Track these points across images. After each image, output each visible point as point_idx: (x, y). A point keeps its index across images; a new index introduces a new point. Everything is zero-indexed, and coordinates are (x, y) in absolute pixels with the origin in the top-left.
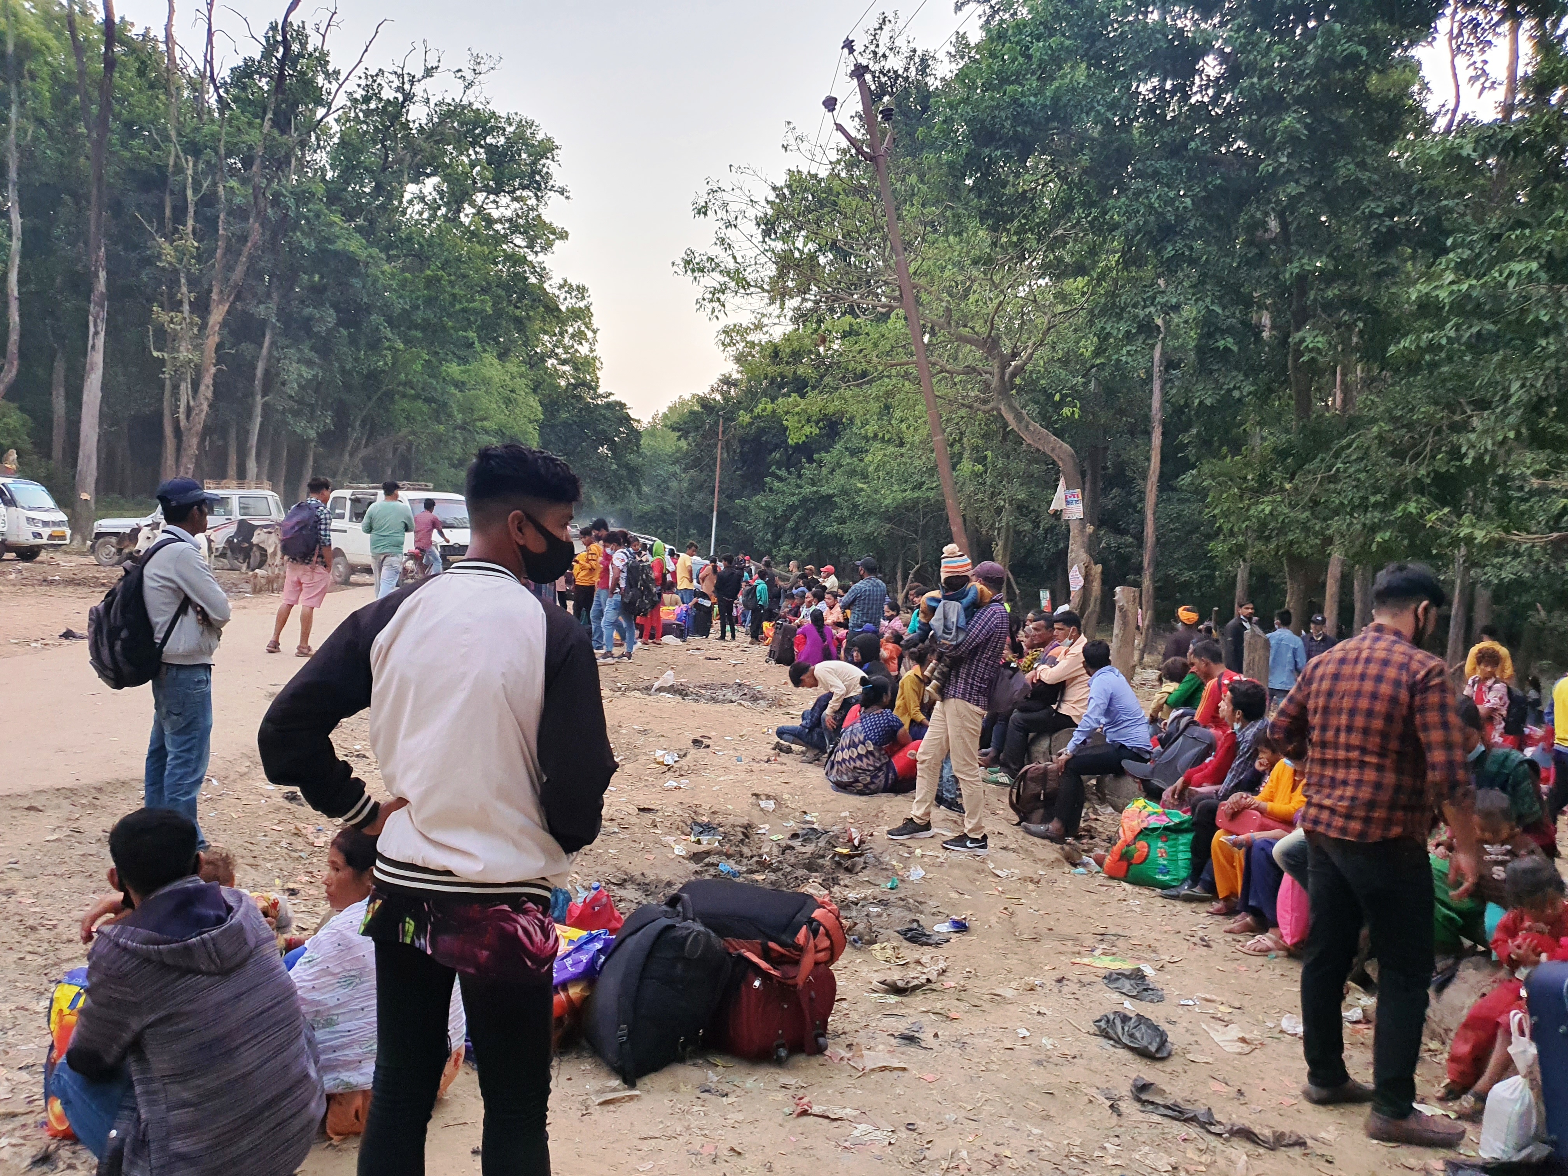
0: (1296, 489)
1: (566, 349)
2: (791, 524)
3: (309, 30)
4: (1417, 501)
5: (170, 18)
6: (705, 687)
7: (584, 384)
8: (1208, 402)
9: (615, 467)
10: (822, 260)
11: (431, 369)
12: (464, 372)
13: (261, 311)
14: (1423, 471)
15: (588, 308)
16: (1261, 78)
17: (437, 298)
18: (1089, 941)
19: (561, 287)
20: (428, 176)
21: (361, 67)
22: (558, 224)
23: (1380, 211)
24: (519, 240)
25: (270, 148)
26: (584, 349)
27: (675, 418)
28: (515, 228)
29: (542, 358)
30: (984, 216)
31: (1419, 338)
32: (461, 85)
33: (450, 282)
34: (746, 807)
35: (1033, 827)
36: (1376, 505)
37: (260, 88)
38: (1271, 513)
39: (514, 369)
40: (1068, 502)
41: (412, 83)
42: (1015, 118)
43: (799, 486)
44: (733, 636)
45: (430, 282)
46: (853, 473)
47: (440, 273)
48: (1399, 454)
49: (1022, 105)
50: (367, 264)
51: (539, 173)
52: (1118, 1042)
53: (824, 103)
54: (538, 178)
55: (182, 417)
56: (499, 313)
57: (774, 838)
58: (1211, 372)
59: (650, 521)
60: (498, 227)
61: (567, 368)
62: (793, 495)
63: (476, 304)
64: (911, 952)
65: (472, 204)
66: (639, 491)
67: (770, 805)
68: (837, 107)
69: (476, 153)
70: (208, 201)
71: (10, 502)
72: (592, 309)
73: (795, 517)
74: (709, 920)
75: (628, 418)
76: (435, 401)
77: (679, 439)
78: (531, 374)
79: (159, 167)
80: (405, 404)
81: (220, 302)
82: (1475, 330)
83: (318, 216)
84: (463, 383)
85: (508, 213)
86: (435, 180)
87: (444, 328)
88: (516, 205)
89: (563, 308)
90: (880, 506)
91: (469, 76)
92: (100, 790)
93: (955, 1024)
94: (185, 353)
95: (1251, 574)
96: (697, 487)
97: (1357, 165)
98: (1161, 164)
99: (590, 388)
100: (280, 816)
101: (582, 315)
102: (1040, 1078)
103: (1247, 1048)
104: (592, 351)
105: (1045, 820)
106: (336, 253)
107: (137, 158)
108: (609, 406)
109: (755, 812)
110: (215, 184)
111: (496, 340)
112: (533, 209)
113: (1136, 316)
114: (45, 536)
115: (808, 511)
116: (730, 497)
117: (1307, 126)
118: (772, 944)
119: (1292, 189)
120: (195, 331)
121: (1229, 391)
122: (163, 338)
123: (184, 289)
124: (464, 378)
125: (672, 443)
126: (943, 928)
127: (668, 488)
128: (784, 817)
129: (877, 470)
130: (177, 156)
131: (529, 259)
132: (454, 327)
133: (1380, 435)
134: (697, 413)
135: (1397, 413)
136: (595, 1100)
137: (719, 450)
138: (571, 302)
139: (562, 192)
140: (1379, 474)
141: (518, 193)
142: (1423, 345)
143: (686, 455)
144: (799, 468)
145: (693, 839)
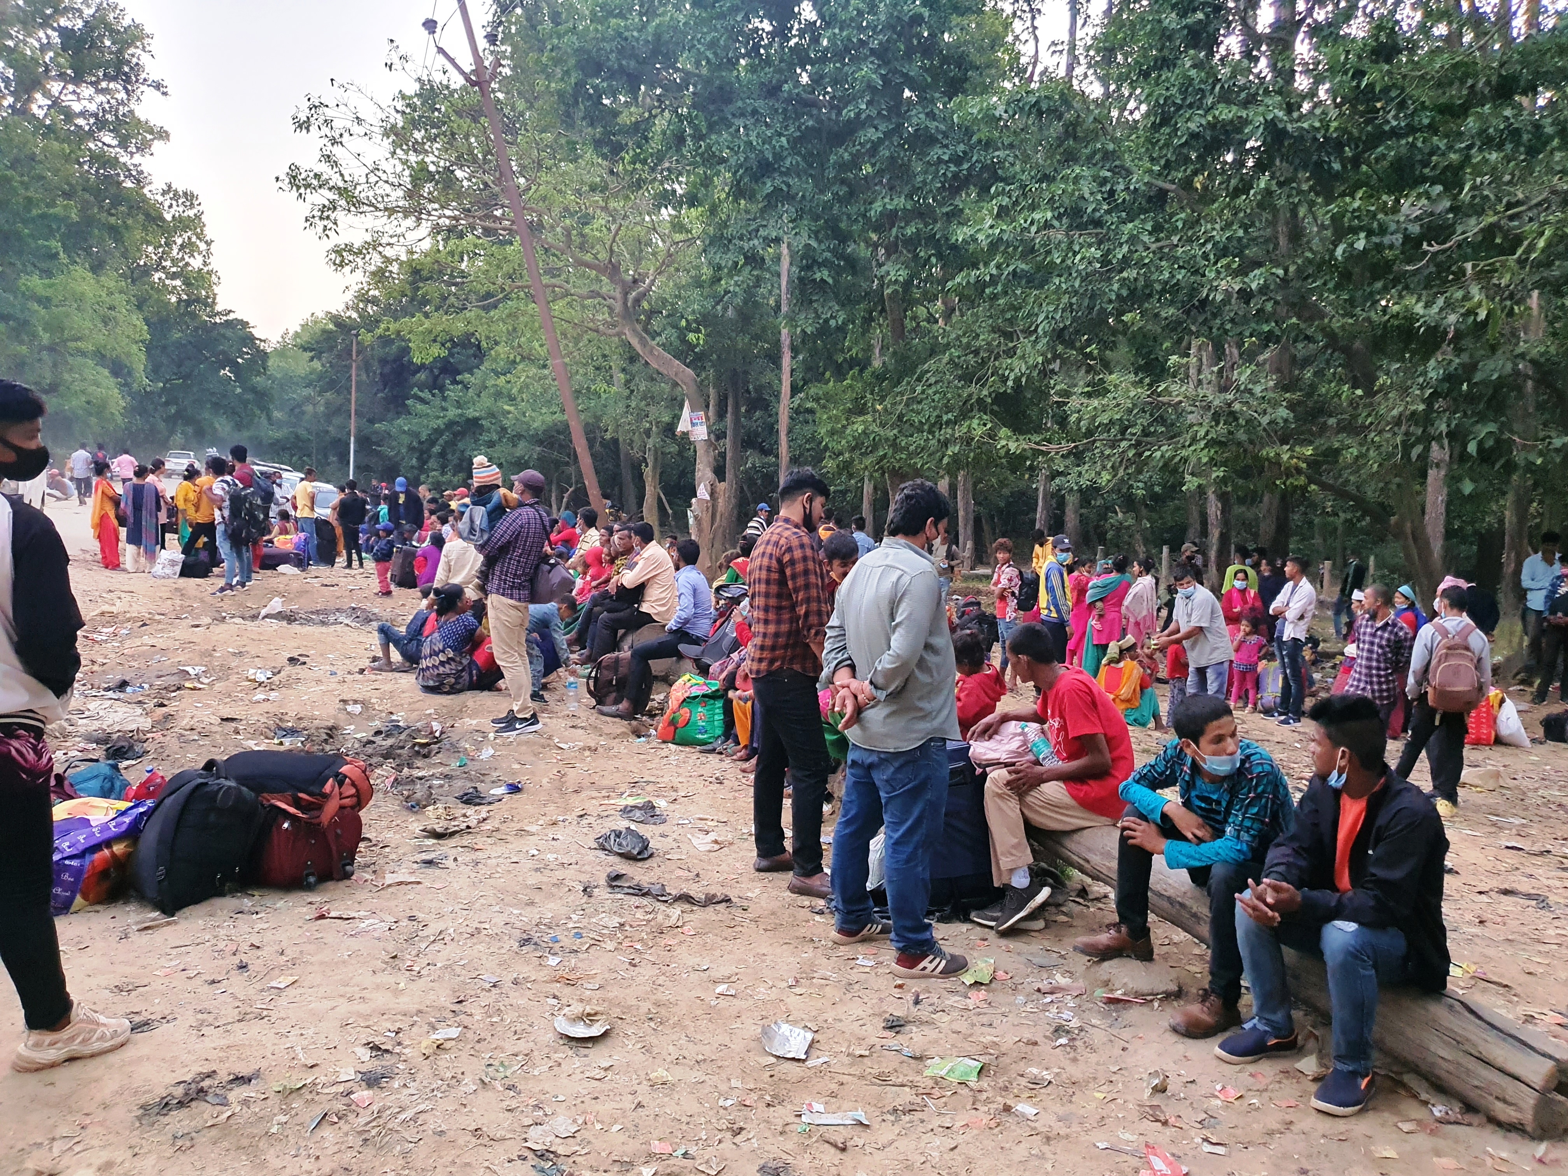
0: (885, 409)
1: (175, 262)
2: (436, 449)
4: (980, 418)
6: (317, 612)
7: (198, 300)
8: (809, 330)
9: (239, 390)
10: (459, 174)
11: (8, 283)
12: (51, 286)
14: (985, 392)
15: (198, 217)
16: (841, 30)
17: (8, 201)
18: (623, 787)
19: (164, 193)
22: (156, 121)
23: (946, 158)
24: (108, 138)
26: (196, 263)
27: (306, 337)
28: (101, 124)
29: (146, 271)
30: (598, 144)
31: (969, 275)
33: (22, 183)
34: (333, 712)
35: (605, 709)
36: (948, 422)
38: (864, 432)
39: (112, 284)
40: (693, 424)
42: (621, 51)
43: (444, 409)
44: (361, 565)
46: (498, 395)
47: (9, 172)
48: (967, 377)
49: (626, 39)
51: (128, 62)
52: (610, 851)
53: (424, 24)
54: (126, 69)
56: (88, 220)
57: (358, 736)
58: (811, 302)
59: (284, 448)
60: (80, 121)
61: (178, 283)
62: (438, 417)
63: (58, 210)
64: (460, 810)
65: (47, 94)
66: (269, 418)
67: (358, 708)
68: (438, 30)
69: (48, 37)
72: (204, 218)
73: (441, 441)
74: (242, 780)
75: (252, 338)
76: (16, 319)
77: (312, 359)
78: (133, 290)
82: (1011, 268)
84: (48, 299)
85: (92, 107)
87: (19, 237)
88: (101, 98)
89: (168, 217)
90: (529, 429)
93: (478, 853)
95: (875, 488)
96: (338, 411)
97: (927, 114)
98: (760, 104)
99: (206, 305)
101: (193, 224)
102: (534, 879)
103: (717, 847)
104: (205, 264)
105: (617, 702)
108: (229, 324)
109: (342, 716)
111: (87, 250)
112: (123, 104)
113: (742, 248)
115: (455, 435)
116: (371, 421)
117: (883, 77)
118: (301, 795)
119: (872, 134)
121: (826, 321)
124: (49, 292)
125: (304, 365)
126: (500, 791)
127: (303, 413)
128: (371, 718)
129: (520, 391)
131: (122, 160)
132: (31, 236)
133: (951, 361)
134: (330, 332)
135: (965, 340)
136: (135, 928)
137: (354, 372)
138: (178, 210)
139: (158, 86)
140: (949, 395)
141: (104, 84)
142: (972, 281)
143: (321, 377)
144: (442, 388)
145: (276, 741)
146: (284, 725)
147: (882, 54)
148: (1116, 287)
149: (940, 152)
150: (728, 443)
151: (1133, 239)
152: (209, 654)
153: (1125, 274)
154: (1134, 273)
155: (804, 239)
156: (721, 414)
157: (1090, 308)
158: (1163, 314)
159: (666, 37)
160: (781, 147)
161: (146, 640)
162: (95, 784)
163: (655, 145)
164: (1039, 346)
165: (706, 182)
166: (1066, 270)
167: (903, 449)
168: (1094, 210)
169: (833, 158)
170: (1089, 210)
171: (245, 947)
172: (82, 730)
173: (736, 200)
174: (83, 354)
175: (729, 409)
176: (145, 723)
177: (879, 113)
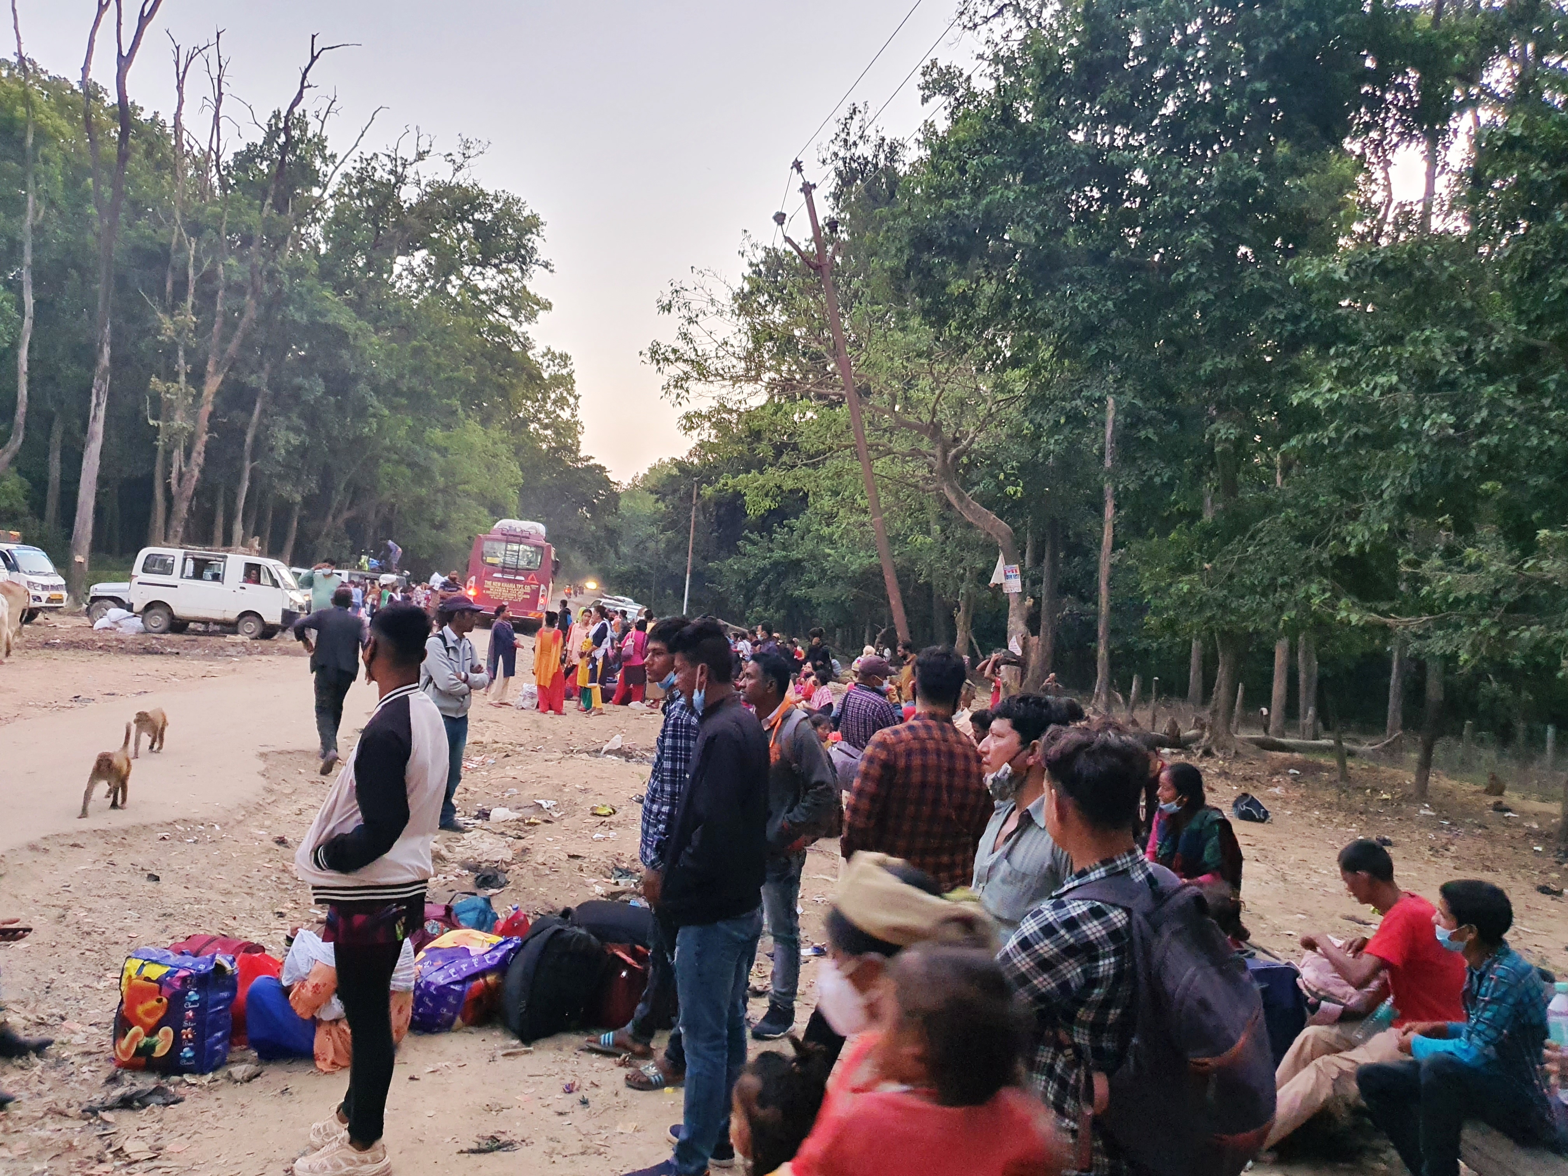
0: (1214, 568)
1: (548, 414)
2: (761, 588)
3: (309, 118)
5: (179, 108)
7: (565, 447)
8: (1131, 487)
9: (593, 528)
11: (416, 435)
12: (447, 438)
13: (253, 380)
14: (1325, 555)
15: (570, 375)
16: (1171, 198)
17: (422, 367)
19: (544, 355)
20: (418, 249)
21: (357, 151)
22: (541, 295)
24: (504, 310)
25: (269, 226)
26: (565, 414)
27: (653, 481)
28: (500, 299)
29: (525, 422)
30: (926, 313)
32: (451, 167)
33: (435, 352)
37: (261, 171)
38: (1190, 591)
39: (497, 435)
40: (1007, 577)
41: (404, 166)
42: (952, 229)
43: (771, 550)
45: (418, 352)
46: (821, 538)
47: (426, 343)
49: (957, 216)
50: (356, 337)
51: (525, 247)
53: (775, 218)
54: (523, 252)
55: (174, 481)
56: (483, 380)
58: (1135, 458)
59: (628, 581)
60: (483, 297)
61: (548, 432)
62: (765, 558)
63: (459, 374)
65: (460, 276)
66: (617, 553)
68: (786, 221)
69: (464, 229)
70: (207, 278)
71: (12, 566)
72: (574, 376)
73: (766, 580)
74: (591, 928)
75: (607, 481)
76: (419, 466)
77: (657, 501)
78: (513, 440)
79: (161, 245)
80: (388, 468)
81: (216, 372)
82: (1353, 431)
83: (310, 291)
84: (446, 449)
85: (494, 285)
86: (424, 253)
87: (428, 396)
88: (500, 277)
89: (545, 375)
90: (847, 572)
91: (459, 159)
92: (126, 832)
94: (179, 421)
95: (1205, 644)
96: (676, 548)
98: (1087, 270)
99: (571, 451)
100: (271, 856)
101: (565, 381)
104: (573, 416)
106: (327, 327)
107: (142, 237)
108: (589, 468)
110: (214, 262)
111: (479, 405)
112: (518, 280)
113: (1063, 408)
114: (44, 599)
115: (779, 575)
116: (706, 559)
117: (1214, 241)
118: (639, 947)
119: (1202, 296)
120: (190, 400)
121: (1151, 478)
122: (160, 407)
123: (182, 362)
124: (447, 443)
125: (648, 505)
127: (646, 549)
129: (841, 536)
130: (180, 235)
131: (513, 328)
132: (438, 395)
133: (1288, 520)
134: (675, 477)
135: (1303, 501)
136: (501, 1052)
137: (693, 514)
138: (554, 369)
139: (546, 265)
140: (1285, 558)
141: (504, 266)
142: (1308, 443)
143: (664, 516)
144: (771, 532)
145: (613, 881)
146: (620, 866)
147: (1213, 219)
148: (1473, 453)
149: (1275, 311)
150: (1044, 590)
151: (1494, 403)
152: (560, 789)
153: (1484, 440)
154: (1495, 439)
155: (1129, 396)
156: (1038, 560)
157: (1444, 475)
158: (1532, 482)
159: (996, 212)
160: (1107, 310)
161: (510, 772)
162: (472, 916)
163: (981, 311)
164: (1385, 513)
165: (1031, 344)
166: (1415, 435)
167: (1233, 612)
168: (1447, 373)
169: (1160, 320)
170: (1441, 373)
171: (587, 1084)
172: (458, 857)
173: (1060, 360)
174: (468, 494)
175: (1047, 555)
176: (508, 855)
177: (1210, 275)
